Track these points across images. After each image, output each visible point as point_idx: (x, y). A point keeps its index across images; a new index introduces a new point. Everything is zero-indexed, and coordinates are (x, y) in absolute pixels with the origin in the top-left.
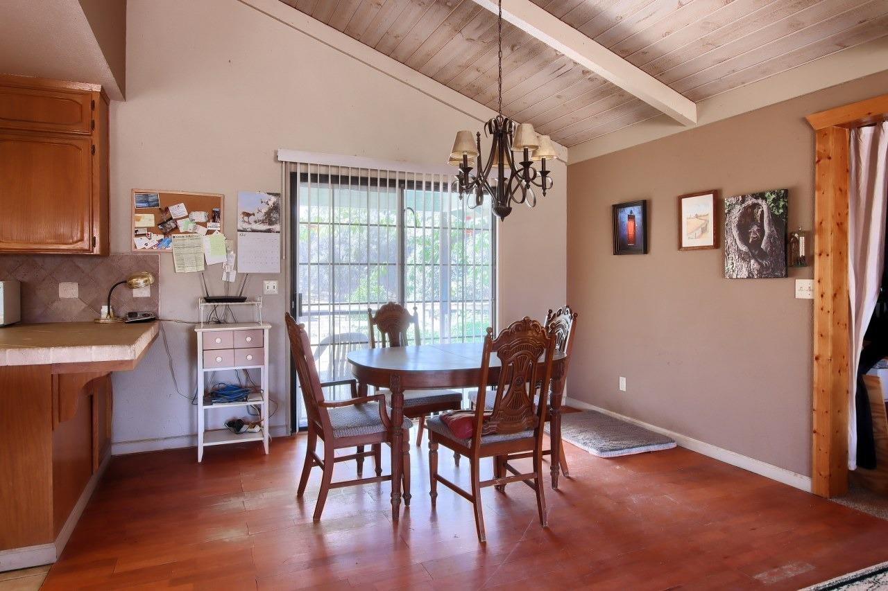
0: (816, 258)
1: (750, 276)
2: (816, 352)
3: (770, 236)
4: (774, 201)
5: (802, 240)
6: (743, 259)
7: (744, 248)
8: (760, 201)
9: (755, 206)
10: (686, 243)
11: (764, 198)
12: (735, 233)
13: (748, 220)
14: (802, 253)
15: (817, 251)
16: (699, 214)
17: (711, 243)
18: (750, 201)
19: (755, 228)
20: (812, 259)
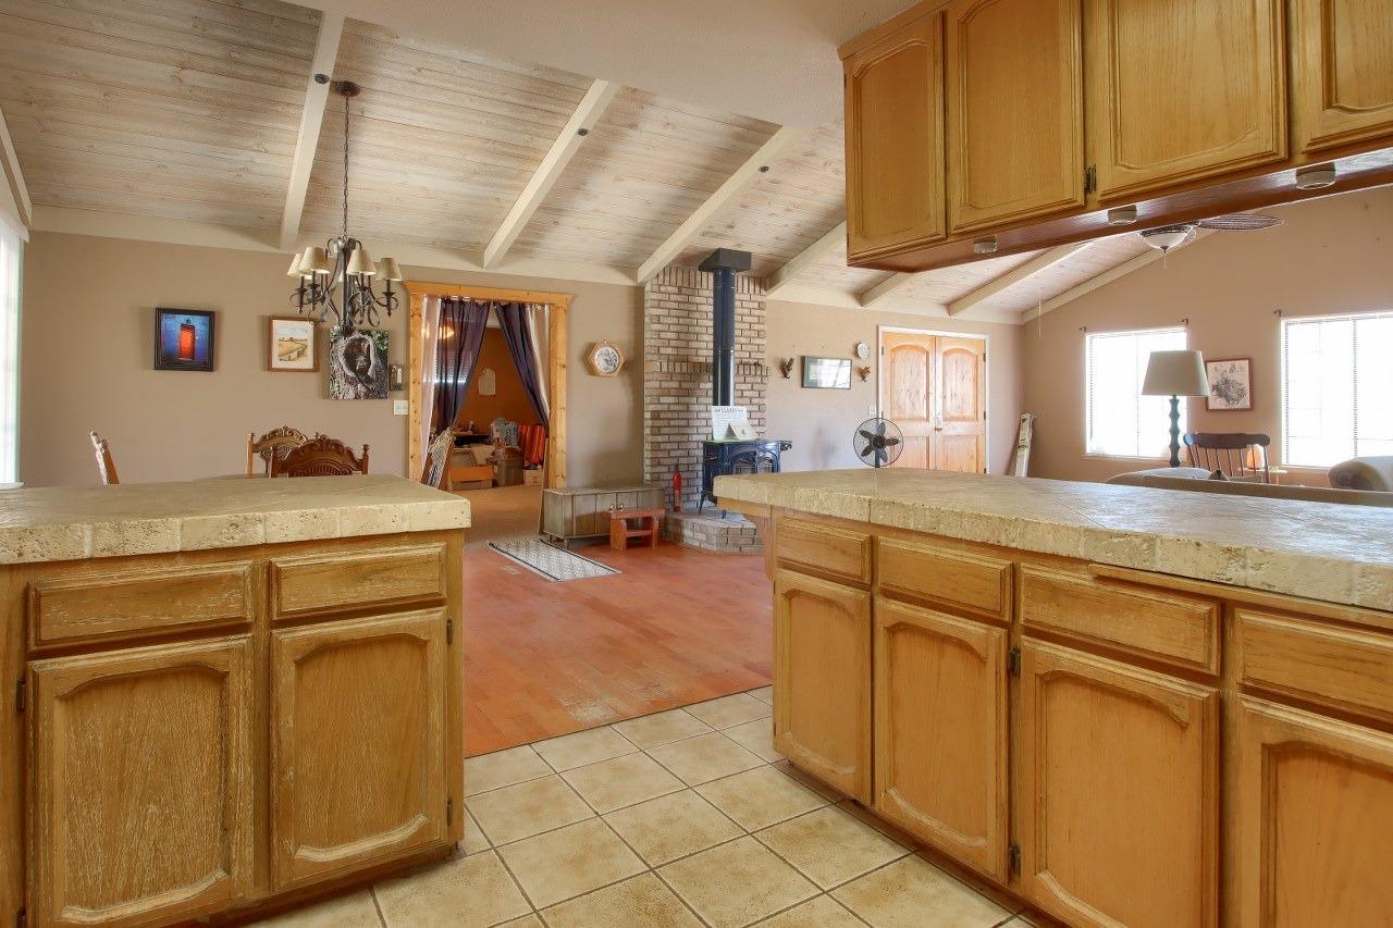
0: (411, 384)
1: (357, 397)
2: (411, 453)
3: (376, 366)
4: (379, 339)
5: (400, 370)
6: (350, 383)
7: (351, 374)
8: (366, 337)
9: (361, 340)
10: (276, 363)
11: (370, 335)
12: (342, 360)
13: (355, 350)
14: (399, 380)
15: (411, 380)
16: (295, 337)
17: (311, 367)
18: (357, 335)
19: (362, 358)
20: (407, 385)
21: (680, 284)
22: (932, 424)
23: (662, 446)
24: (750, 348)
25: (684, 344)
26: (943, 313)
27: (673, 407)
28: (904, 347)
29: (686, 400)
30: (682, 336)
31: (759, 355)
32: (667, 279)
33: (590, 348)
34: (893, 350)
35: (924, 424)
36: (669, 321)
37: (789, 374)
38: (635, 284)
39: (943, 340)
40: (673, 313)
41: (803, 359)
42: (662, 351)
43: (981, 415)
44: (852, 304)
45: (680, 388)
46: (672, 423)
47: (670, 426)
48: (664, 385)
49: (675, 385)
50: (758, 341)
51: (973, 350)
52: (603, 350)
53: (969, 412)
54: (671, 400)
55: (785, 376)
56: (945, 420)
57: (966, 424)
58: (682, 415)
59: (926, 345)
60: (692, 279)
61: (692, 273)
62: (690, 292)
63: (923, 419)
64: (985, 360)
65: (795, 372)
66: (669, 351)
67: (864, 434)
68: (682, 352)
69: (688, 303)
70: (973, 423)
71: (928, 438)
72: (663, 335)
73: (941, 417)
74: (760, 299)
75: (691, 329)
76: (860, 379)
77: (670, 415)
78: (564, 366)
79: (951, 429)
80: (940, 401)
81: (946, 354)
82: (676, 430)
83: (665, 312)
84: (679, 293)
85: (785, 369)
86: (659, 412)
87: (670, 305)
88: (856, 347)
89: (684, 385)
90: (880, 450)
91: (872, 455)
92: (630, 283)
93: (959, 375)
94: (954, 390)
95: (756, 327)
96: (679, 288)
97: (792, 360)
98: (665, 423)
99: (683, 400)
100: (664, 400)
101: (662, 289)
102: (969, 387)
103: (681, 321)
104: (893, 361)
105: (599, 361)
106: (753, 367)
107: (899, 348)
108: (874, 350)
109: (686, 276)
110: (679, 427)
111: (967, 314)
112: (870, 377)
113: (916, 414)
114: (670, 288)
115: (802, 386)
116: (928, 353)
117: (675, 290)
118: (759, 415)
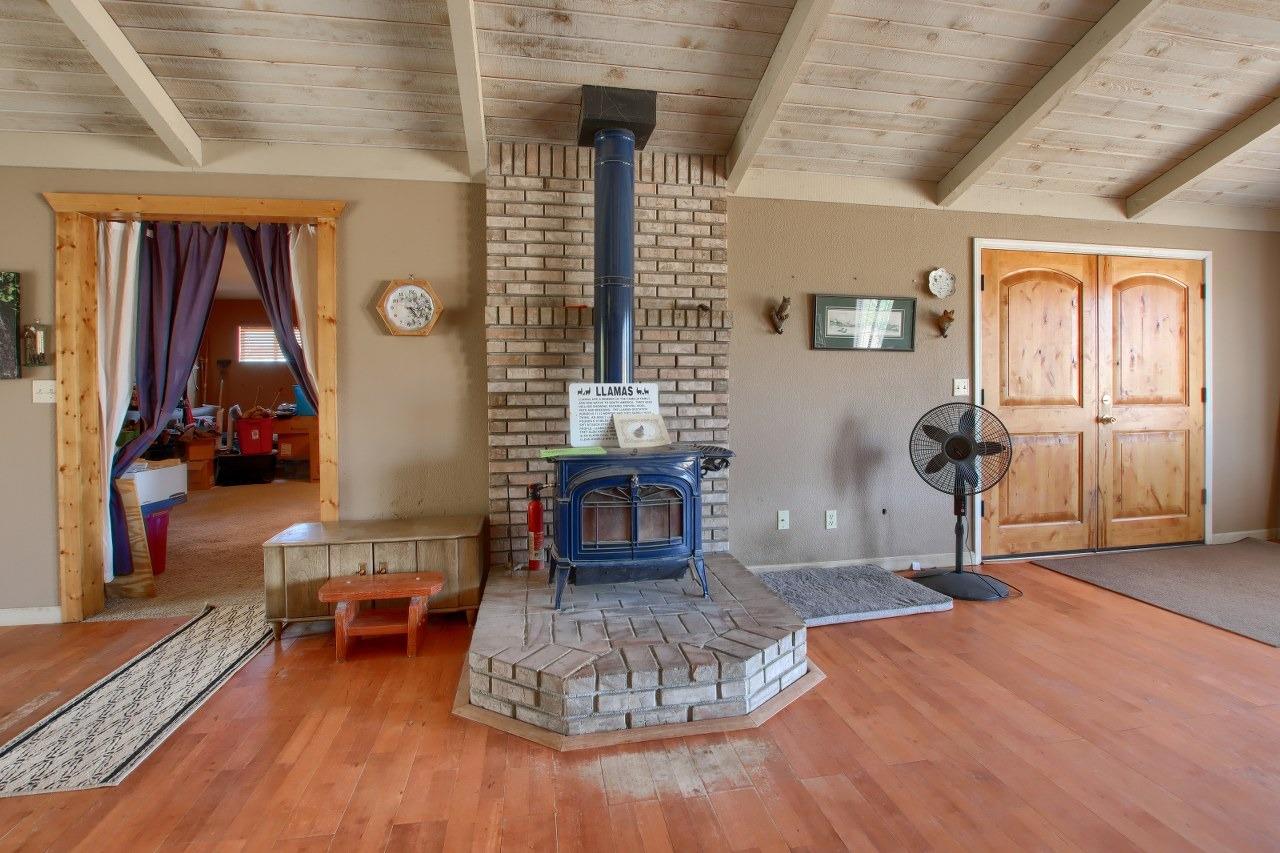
0: (59, 356)
2: (61, 463)
5: (40, 335)
14: (40, 349)
15: (59, 348)
20: (53, 357)
21: (545, 172)
22: (1090, 410)
23: (513, 453)
24: (693, 281)
25: (556, 276)
26: (1114, 215)
27: (532, 387)
28: (1029, 275)
29: (561, 373)
30: (551, 263)
31: (713, 293)
32: (519, 164)
33: (382, 290)
34: (1007, 282)
35: (1074, 411)
36: (524, 236)
37: (784, 326)
38: (467, 180)
39: (1115, 264)
40: (532, 222)
41: (812, 299)
42: (512, 289)
43: (1195, 394)
44: (913, 200)
45: (545, 353)
46: (532, 413)
47: (527, 419)
48: (513, 347)
49: (535, 347)
50: (711, 268)
51: (1180, 279)
52: (406, 290)
53: (1172, 390)
54: (530, 373)
55: (776, 329)
56: (1118, 403)
57: (1162, 411)
58: (551, 400)
59: (1079, 272)
60: (571, 164)
61: (571, 153)
62: (566, 185)
63: (1070, 402)
64: (1203, 296)
65: (795, 323)
66: (527, 289)
67: (930, 431)
68: (552, 290)
69: (564, 204)
70: (1180, 409)
71: (1081, 436)
72: (512, 262)
73: (1108, 399)
74: (713, 193)
75: (569, 250)
76: (934, 332)
77: (528, 400)
78: (331, 320)
79: (1130, 419)
80: (1106, 370)
81: (1119, 286)
82: (541, 426)
83: (519, 222)
84: (546, 187)
85: (774, 316)
86: (506, 395)
87: (525, 209)
88: (926, 276)
89: (553, 348)
90: (963, 464)
91: (949, 470)
92: (455, 176)
93: (1149, 322)
94: (1137, 348)
95: (706, 243)
96: (545, 181)
97: (786, 301)
98: (518, 414)
99: (552, 373)
100: (512, 374)
101: (510, 182)
102: (1171, 345)
103: (549, 236)
104: (1005, 301)
105: (397, 310)
106: (691, 314)
107: (1020, 278)
108: (963, 281)
109: (558, 157)
110: (547, 420)
111: (1158, 213)
112: (957, 329)
113: (1056, 393)
114: (525, 182)
115: (812, 347)
116: (1081, 287)
117: (539, 183)
118: (712, 398)
